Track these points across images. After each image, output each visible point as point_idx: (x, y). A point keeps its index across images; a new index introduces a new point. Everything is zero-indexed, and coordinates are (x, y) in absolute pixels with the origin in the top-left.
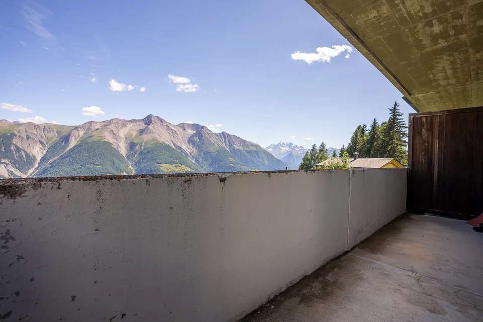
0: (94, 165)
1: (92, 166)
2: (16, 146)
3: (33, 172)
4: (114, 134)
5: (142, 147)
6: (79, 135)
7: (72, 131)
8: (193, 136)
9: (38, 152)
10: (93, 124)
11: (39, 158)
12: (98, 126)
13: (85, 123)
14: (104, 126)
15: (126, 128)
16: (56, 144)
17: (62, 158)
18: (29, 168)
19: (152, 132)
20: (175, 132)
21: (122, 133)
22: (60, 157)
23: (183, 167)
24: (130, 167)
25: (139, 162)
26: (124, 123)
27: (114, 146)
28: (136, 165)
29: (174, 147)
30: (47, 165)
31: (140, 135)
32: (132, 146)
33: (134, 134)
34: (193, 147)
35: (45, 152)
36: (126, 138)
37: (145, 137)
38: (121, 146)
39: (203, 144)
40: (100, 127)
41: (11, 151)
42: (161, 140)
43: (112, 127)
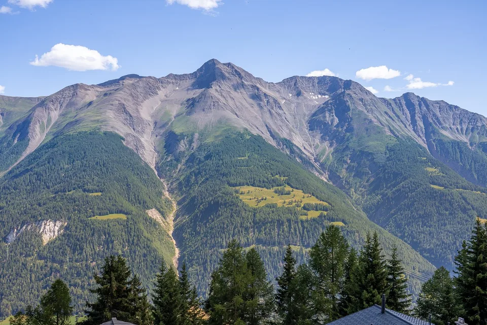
0: (84, 191)
1: (78, 194)
4: (127, 112)
5: (195, 145)
6: (49, 120)
7: (34, 109)
8: (321, 110)
10: (81, 92)
12: (91, 96)
13: (63, 90)
14: (105, 95)
15: (156, 98)
17: (13, 175)
19: (216, 104)
20: (275, 101)
21: (147, 110)
22: (10, 172)
23: (298, 194)
24: (167, 194)
25: (187, 180)
26: (151, 86)
27: (128, 143)
28: (180, 189)
29: (273, 143)
31: (189, 113)
32: (170, 141)
33: (175, 110)
34: (323, 139)
36: (156, 123)
37: (202, 119)
38: (146, 144)
39: (350, 129)
40: (95, 98)
42: (240, 124)
43: (122, 96)
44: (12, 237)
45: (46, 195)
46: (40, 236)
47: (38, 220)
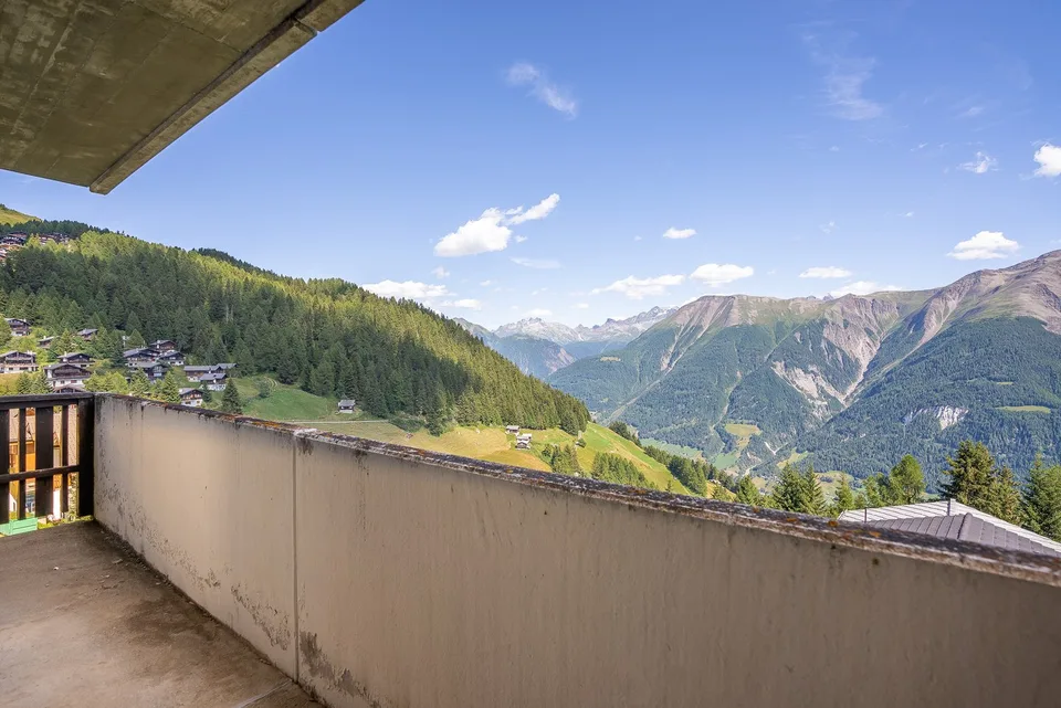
0: (990, 379)
1: (982, 382)
2: (829, 343)
3: (855, 391)
4: (1048, 293)
6: (947, 310)
7: (930, 301)
9: (862, 351)
10: (984, 279)
11: (865, 363)
12: (999, 280)
13: (962, 279)
14: (1018, 277)
16: (896, 334)
17: (909, 363)
18: (848, 383)
22: (906, 360)
27: (1052, 328)
30: (879, 376)
35: (875, 350)
40: (1003, 283)
41: (822, 352)
43: (1043, 276)
44: (909, 418)
45: (943, 382)
46: (938, 420)
47: (935, 405)
